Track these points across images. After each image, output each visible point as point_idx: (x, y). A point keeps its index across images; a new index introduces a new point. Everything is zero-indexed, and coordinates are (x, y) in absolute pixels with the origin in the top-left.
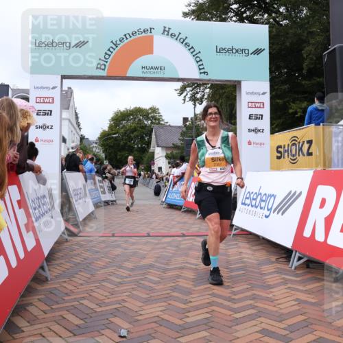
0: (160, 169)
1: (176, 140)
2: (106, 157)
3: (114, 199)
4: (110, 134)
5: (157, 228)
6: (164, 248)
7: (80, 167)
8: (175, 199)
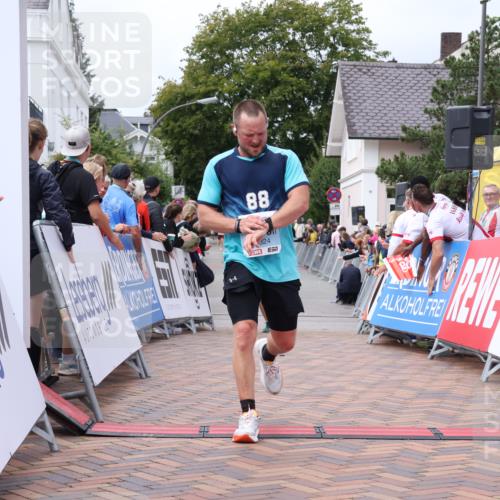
0: (358, 213)
1: (416, 112)
2: (177, 175)
3: (204, 312)
4: (191, 97)
5: (346, 410)
6: (372, 477)
7: (92, 209)
8: (408, 315)
